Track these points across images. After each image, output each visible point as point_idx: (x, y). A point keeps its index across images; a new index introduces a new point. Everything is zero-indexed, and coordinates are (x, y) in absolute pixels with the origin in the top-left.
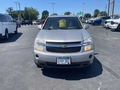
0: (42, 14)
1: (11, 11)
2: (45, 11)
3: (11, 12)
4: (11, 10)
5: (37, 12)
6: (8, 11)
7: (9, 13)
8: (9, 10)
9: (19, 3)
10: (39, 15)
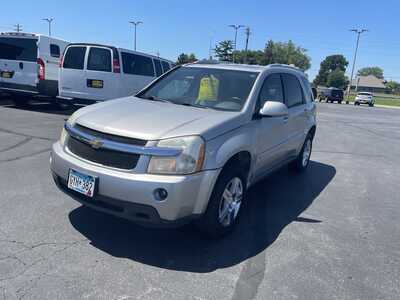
0: (322, 64)
1: (229, 52)
2: (335, 57)
3: (226, 55)
4: (228, 49)
5: (305, 58)
6: (218, 50)
7: (221, 56)
8: (223, 49)
9: (248, 30)
10: (308, 68)
